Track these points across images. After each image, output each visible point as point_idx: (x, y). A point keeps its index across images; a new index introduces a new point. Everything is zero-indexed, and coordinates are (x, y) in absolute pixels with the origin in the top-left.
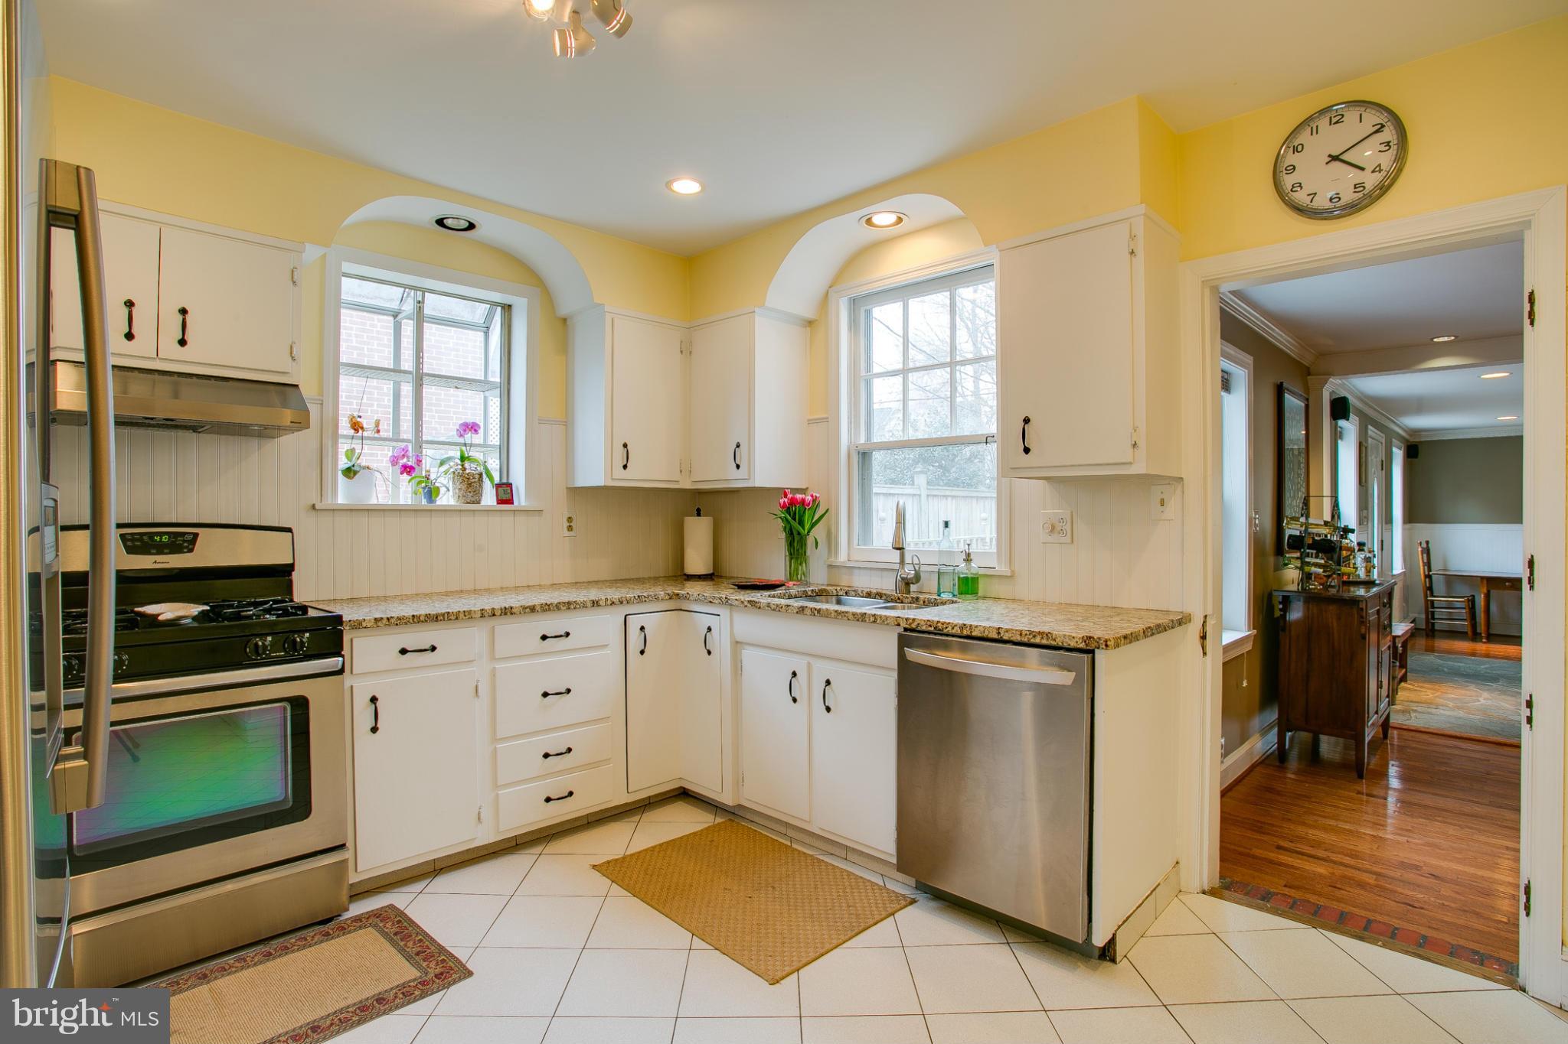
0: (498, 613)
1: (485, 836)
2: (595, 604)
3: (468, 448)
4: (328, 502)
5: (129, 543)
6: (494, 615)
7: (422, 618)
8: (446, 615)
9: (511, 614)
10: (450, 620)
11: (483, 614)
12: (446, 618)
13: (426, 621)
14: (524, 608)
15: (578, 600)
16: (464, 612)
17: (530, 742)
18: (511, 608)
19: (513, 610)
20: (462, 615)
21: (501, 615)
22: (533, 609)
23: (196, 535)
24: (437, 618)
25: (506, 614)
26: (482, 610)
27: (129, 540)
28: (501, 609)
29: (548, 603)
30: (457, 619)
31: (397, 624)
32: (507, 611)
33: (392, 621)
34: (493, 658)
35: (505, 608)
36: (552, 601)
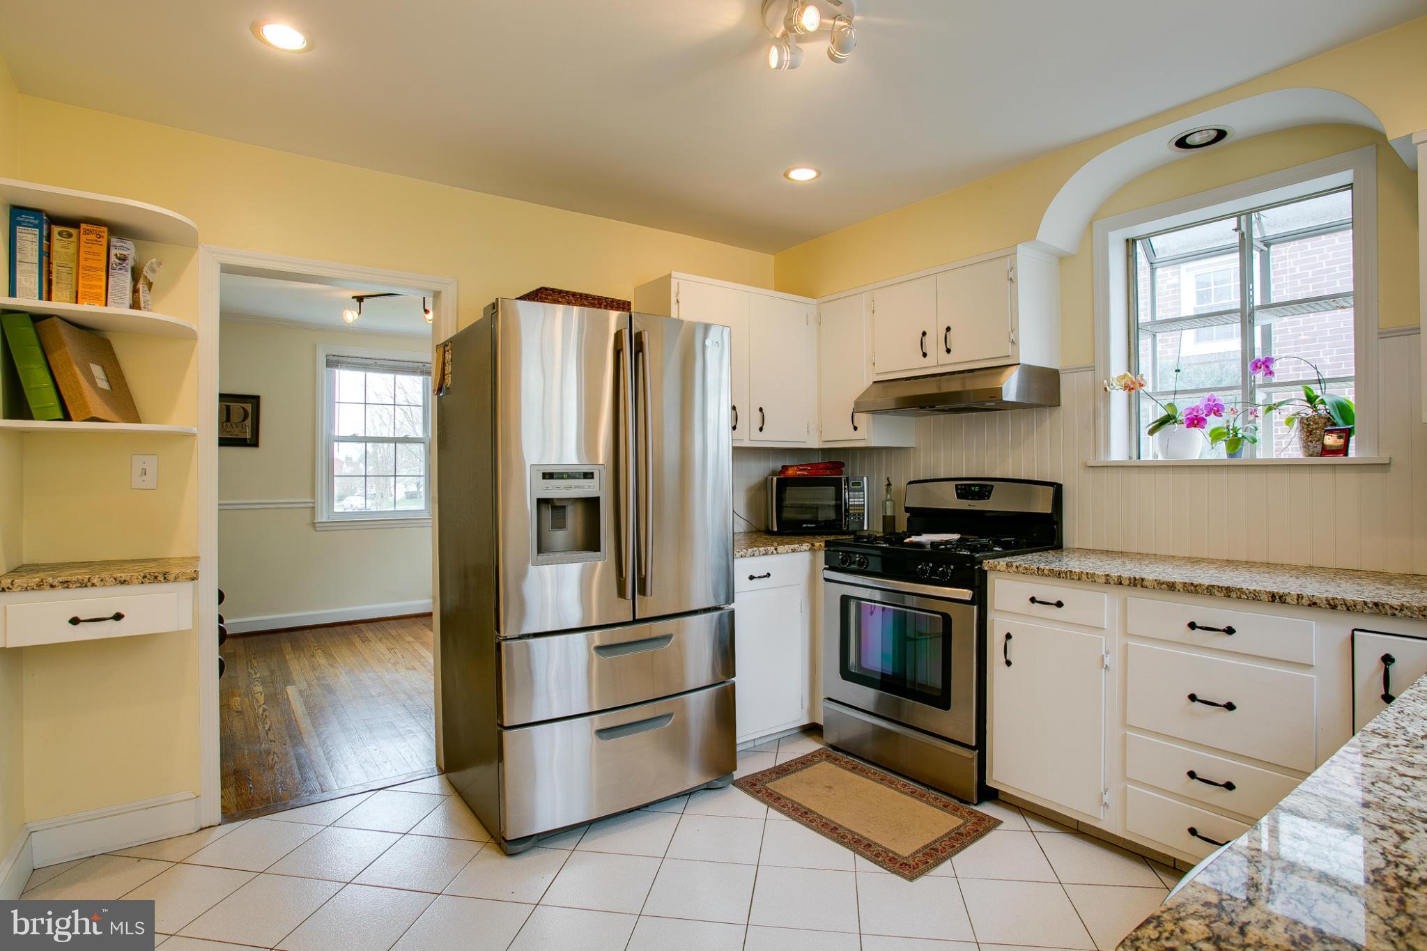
0: (1126, 582)
1: (1108, 823)
2: (1277, 599)
3: (1323, 385)
4: (1102, 459)
5: (959, 491)
6: (1121, 584)
7: (1046, 572)
8: (1068, 573)
9: (1142, 587)
10: (1073, 579)
11: (1108, 579)
12: (1068, 576)
13: (1050, 575)
14: (1160, 583)
15: (1244, 587)
16: (1087, 573)
17: (1170, 747)
18: (1143, 580)
19: (1145, 583)
20: (1084, 577)
21: (1129, 585)
22: (1171, 586)
23: (992, 486)
24: (1059, 574)
25: (1135, 585)
26: (1108, 575)
27: (960, 489)
28: (1130, 579)
29: (1195, 583)
30: (1079, 579)
31: (1024, 573)
32: (1137, 583)
33: (1020, 569)
34: (1126, 634)
35: (1135, 578)
36: (1200, 581)
